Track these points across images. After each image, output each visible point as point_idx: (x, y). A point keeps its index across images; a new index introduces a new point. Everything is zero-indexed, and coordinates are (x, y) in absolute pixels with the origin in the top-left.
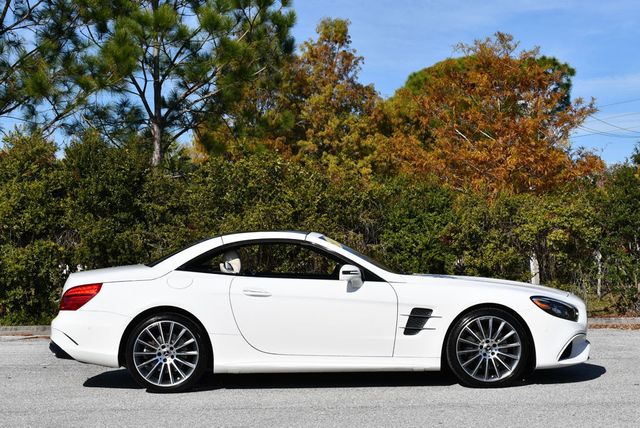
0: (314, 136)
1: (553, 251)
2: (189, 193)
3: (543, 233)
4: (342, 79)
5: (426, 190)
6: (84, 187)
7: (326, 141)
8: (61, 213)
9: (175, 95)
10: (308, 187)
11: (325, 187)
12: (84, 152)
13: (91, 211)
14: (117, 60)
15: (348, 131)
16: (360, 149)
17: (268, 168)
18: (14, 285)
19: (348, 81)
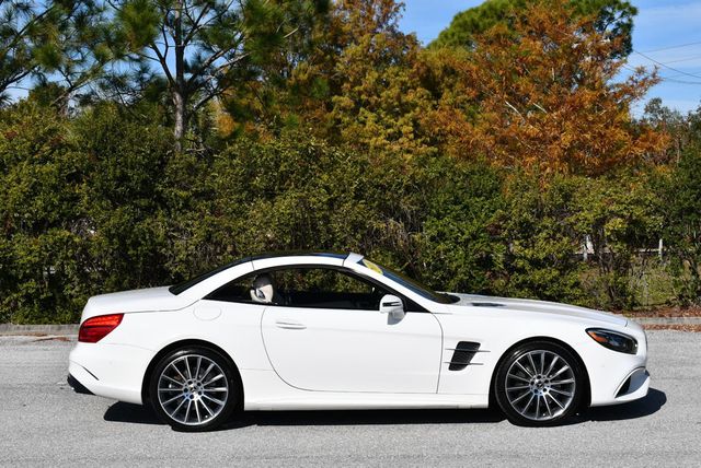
0: (350, 91)
1: (610, 241)
2: (214, 177)
3: (600, 222)
4: (381, 27)
5: (473, 173)
6: (101, 171)
7: (364, 97)
8: (76, 199)
9: (199, 58)
10: (344, 171)
11: (362, 171)
12: (100, 133)
13: (109, 197)
14: (136, 27)
15: (387, 84)
16: (401, 105)
17: (301, 149)
18: (27, 278)
19: (387, 29)
